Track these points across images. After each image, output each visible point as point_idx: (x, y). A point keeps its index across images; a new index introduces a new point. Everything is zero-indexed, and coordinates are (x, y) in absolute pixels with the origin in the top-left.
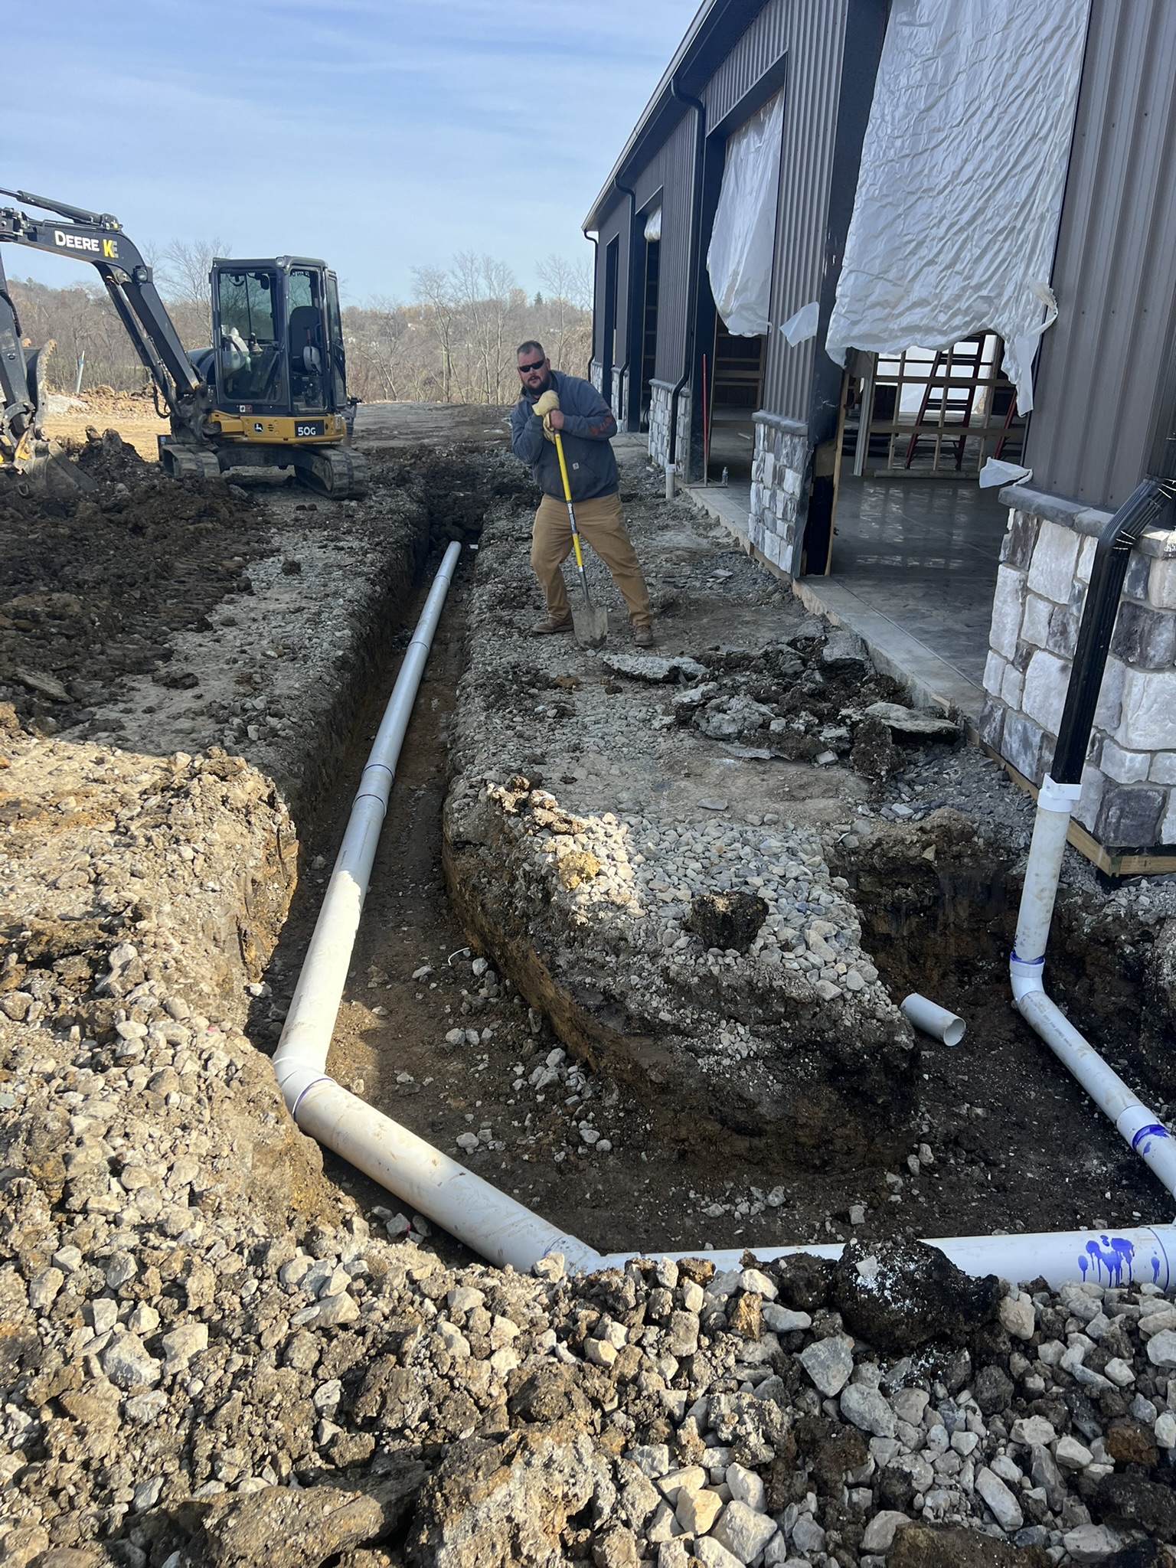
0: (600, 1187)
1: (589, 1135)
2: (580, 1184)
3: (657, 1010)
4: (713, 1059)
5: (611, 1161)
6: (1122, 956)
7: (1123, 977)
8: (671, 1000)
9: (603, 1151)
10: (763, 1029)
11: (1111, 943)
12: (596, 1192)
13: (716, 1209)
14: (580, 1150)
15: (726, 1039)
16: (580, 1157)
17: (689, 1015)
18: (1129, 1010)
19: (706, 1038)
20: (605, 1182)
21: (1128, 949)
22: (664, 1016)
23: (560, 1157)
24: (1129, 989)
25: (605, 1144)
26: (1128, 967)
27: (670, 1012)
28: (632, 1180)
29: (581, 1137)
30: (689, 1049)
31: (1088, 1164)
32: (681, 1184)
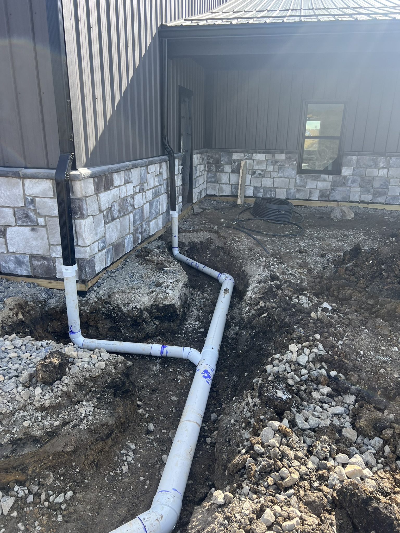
0: (88, 507)
1: (60, 499)
2: (82, 515)
3: (51, 425)
4: (85, 422)
5: (79, 496)
6: (103, 312)
7: (106, 319)
8: (52, 416)
9: (72, 497)
10: (88, 397)
11: (98, 311)
12: (90, 510)
13: (125, 468)
14: (63, 507)
15: (82, 410)
16: (66, 509)
17: (65, 414)
18: (112, 327)
19: (76, 417)
20: (87, 503)
21: (104, 310)
22: (56, 424)
23: (60, 518)
24: (109, 321)
25: (70, 493)
26: (106, 315)
27: (56, 421)
28: (93, 493)
29: (57, 503)
30: (74, 427)
31: (154, 369)
32: (105, 475)
